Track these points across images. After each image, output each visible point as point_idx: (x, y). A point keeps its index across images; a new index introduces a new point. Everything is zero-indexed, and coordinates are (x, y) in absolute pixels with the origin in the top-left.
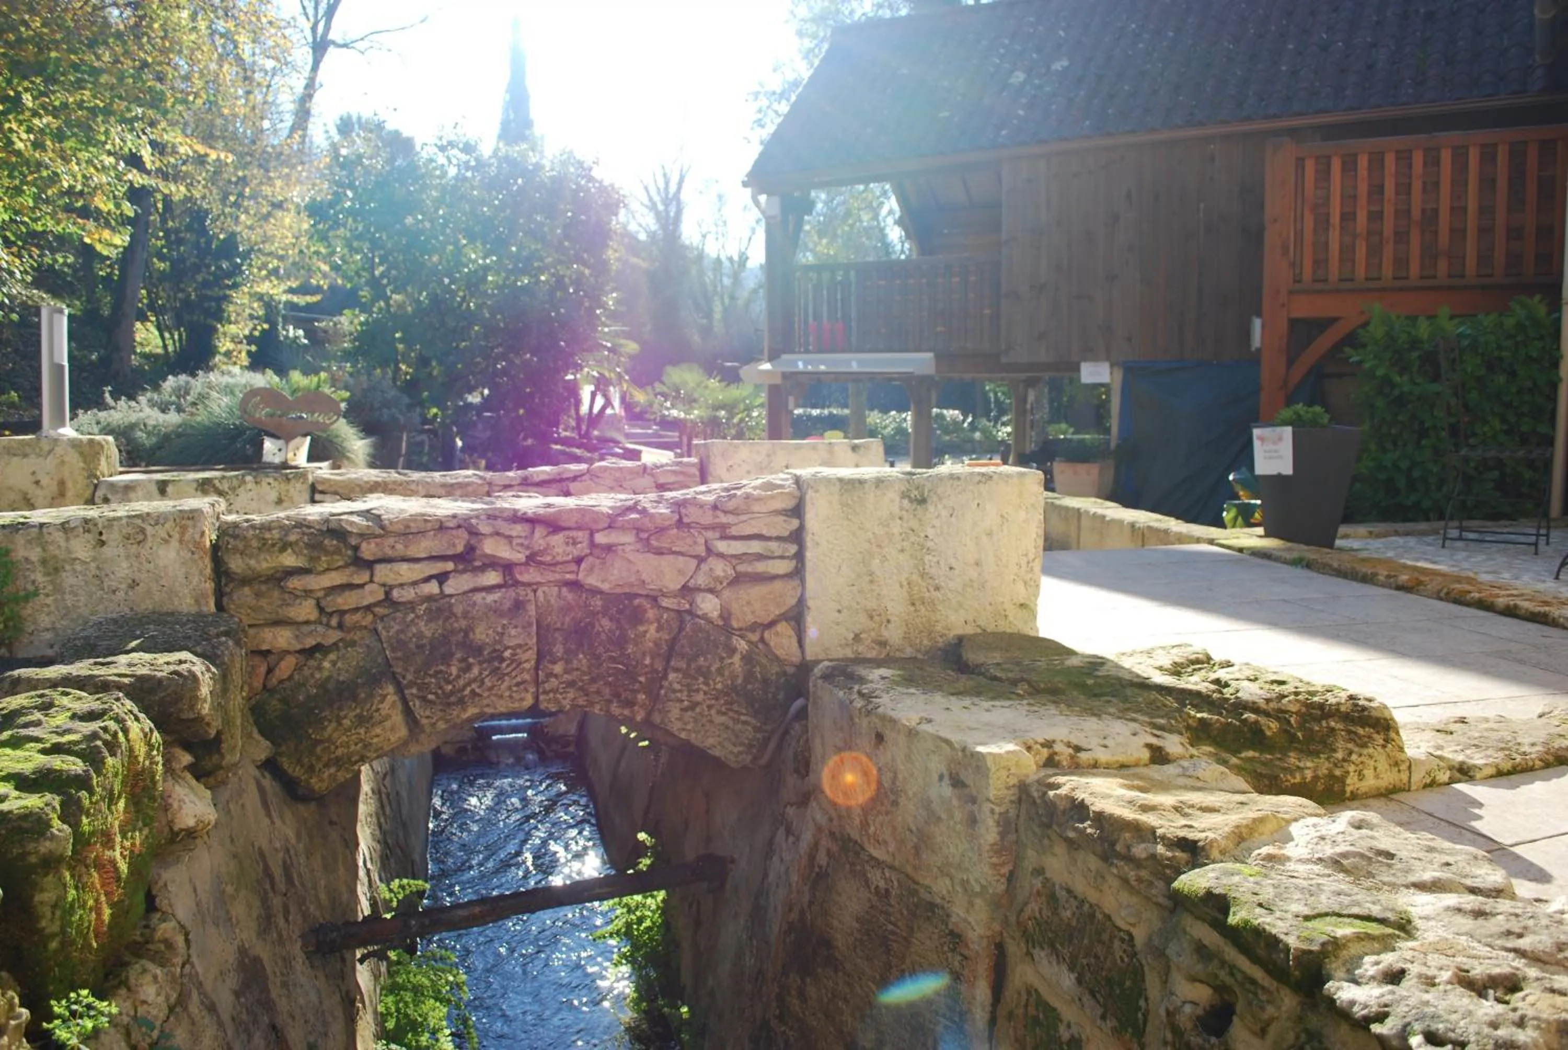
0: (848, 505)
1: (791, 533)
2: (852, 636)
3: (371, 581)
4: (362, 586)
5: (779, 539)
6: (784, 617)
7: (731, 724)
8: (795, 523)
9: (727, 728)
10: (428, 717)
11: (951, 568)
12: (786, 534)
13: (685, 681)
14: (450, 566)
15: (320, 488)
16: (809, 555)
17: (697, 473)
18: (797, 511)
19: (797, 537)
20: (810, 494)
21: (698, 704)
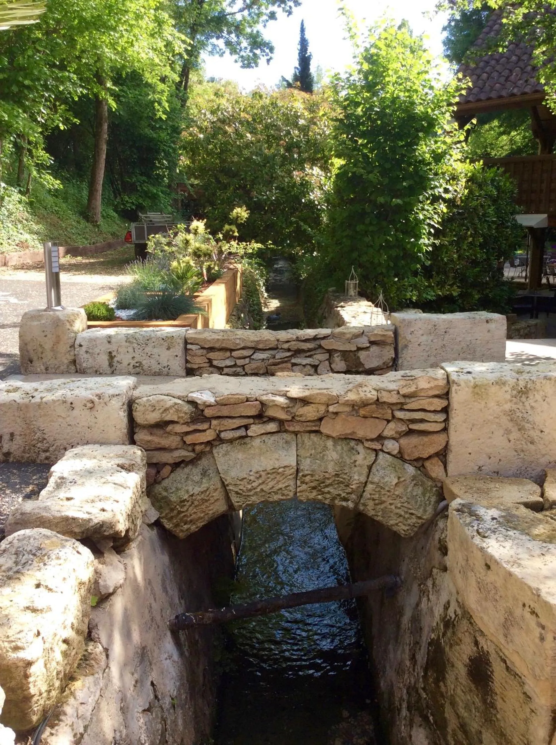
0: (477, 394)
1: (442, 409)
2: (477, 467)
3: (210, 428)
4: (204, 431)
5: (435, 411)
6: (437, 454)
7: (403, 513)
8: (444, 403)
9: (401, 516)
10: (238, 502)
11: (542, 431)
12: (439, 409)
13: (377, 489)
14: (251, 421)
15: (189, 341)
16: (452, 421)
17: (393, 336)
18: (446, 395)
19: (446, 410)
20: (454, 388)
21: (384, 502)
